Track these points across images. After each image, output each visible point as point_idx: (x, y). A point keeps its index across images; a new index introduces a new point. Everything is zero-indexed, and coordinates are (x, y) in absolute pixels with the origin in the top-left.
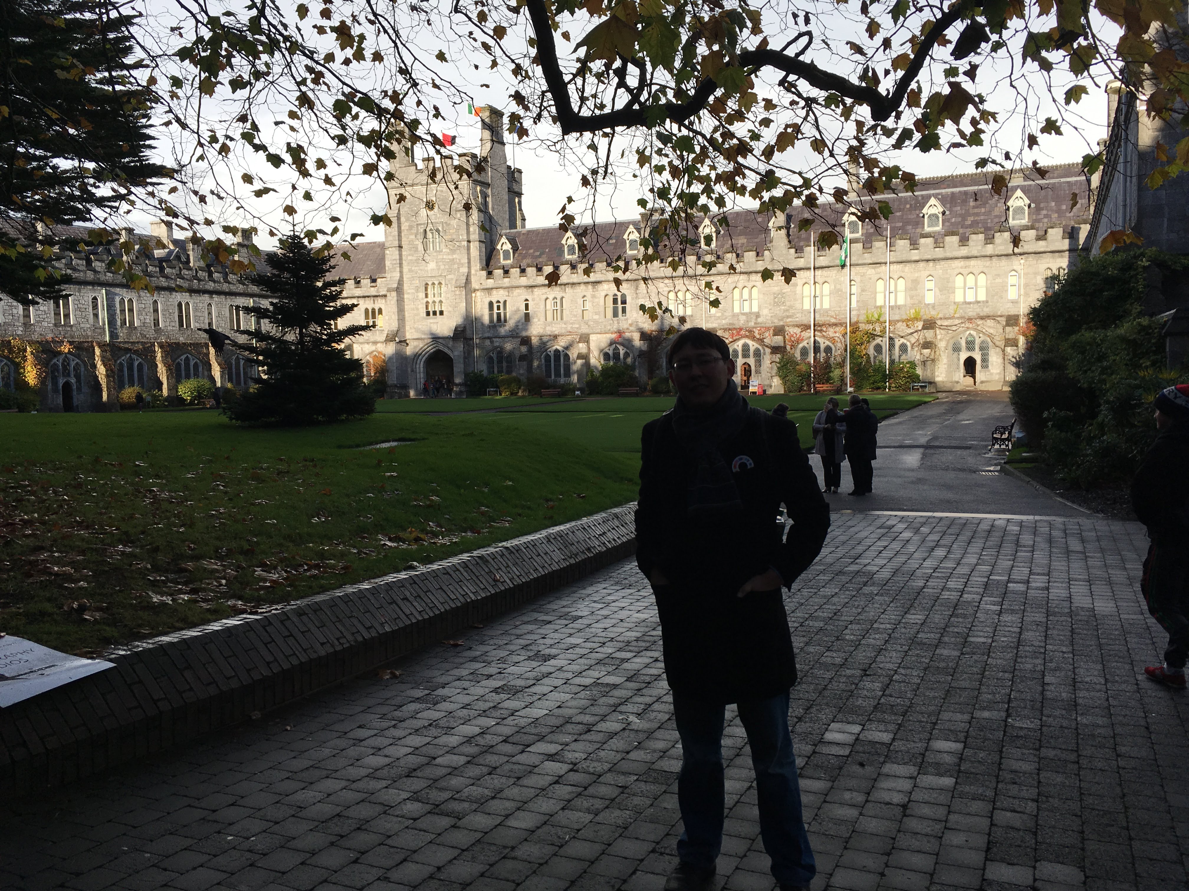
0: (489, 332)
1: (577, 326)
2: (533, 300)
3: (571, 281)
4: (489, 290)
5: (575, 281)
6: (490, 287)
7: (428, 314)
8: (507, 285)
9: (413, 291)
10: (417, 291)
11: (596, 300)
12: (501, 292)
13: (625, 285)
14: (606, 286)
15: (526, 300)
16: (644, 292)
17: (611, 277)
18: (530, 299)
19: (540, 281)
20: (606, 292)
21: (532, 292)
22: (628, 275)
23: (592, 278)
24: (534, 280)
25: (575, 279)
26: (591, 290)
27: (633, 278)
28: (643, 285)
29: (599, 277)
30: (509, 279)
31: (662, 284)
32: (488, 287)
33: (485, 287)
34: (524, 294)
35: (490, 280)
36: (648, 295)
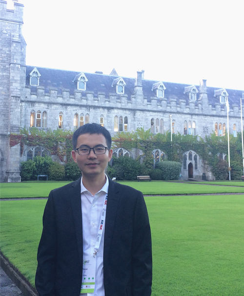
2: (67, 114)
4: (32, 103)
6: (34, 100)
8: (48, 101)
12: (42, 105)
13: (128, 112)
14: (116, 111)
15: (61, 113)
16: (139, 117)
17: (119, 105)
18: (64, 113)
19: (72, 101)
20: (116, 115)
21: (66, 108)
22: (130, 106)
23: (107, 104)
24: (68, 100)
25: (96, 103)
26: (107, 112)
27: (133, 108)
28: (138, 113)
29: (111, 105)
30: (48, 97)
31: (148, 114)
32: (31, 100)
33: (29, 100)
34: (59, 109)
35: (33, 96)
36: (140, 119)
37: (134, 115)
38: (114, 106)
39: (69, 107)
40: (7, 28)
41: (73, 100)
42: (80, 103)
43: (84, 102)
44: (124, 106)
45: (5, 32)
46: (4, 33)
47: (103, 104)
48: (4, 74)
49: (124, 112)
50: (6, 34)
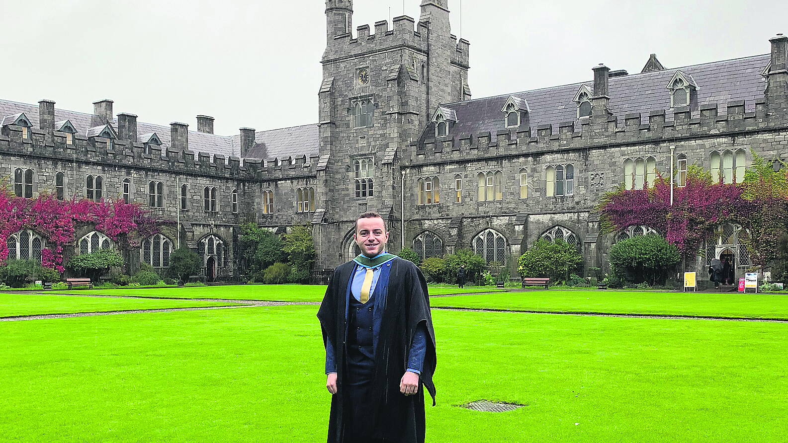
0: (417, 213)
1: (513, 205)
2: (466, 177)
3: (509, 153)
4: (419, 167)
5: (514, 153)
6: (421, 163)
7: (358, 194)
8: (439, 160)
9: (344, 170)
10: (347, 170)
11: (536, 175)
12: (432, 168)
15: (458, 176)
16: (596, 162)
18: (463, 176)
19: (474, 154)
20: (549, 164)
21: (465, 167)
22: (577, 143)
23: (533, 148)
24: (468, 154)
25: (513, 150)
26: (532, 163)
27: (583, 146)
28: (595, 155)
29: (540, 147)
30: (440, 154)
31: (617, 152)
33: (415, 163)
34: (456, 170)
35: (420, 156)
36: (599, 166)
37: (586, 159)
38: (545, 149)
39: (469, 165)
40: (387, 61)
41: (476, 152)
42: (486, 156)
43: (493, 152)
44: (564, 145)
46: (384, 70)
49: (566, 156)
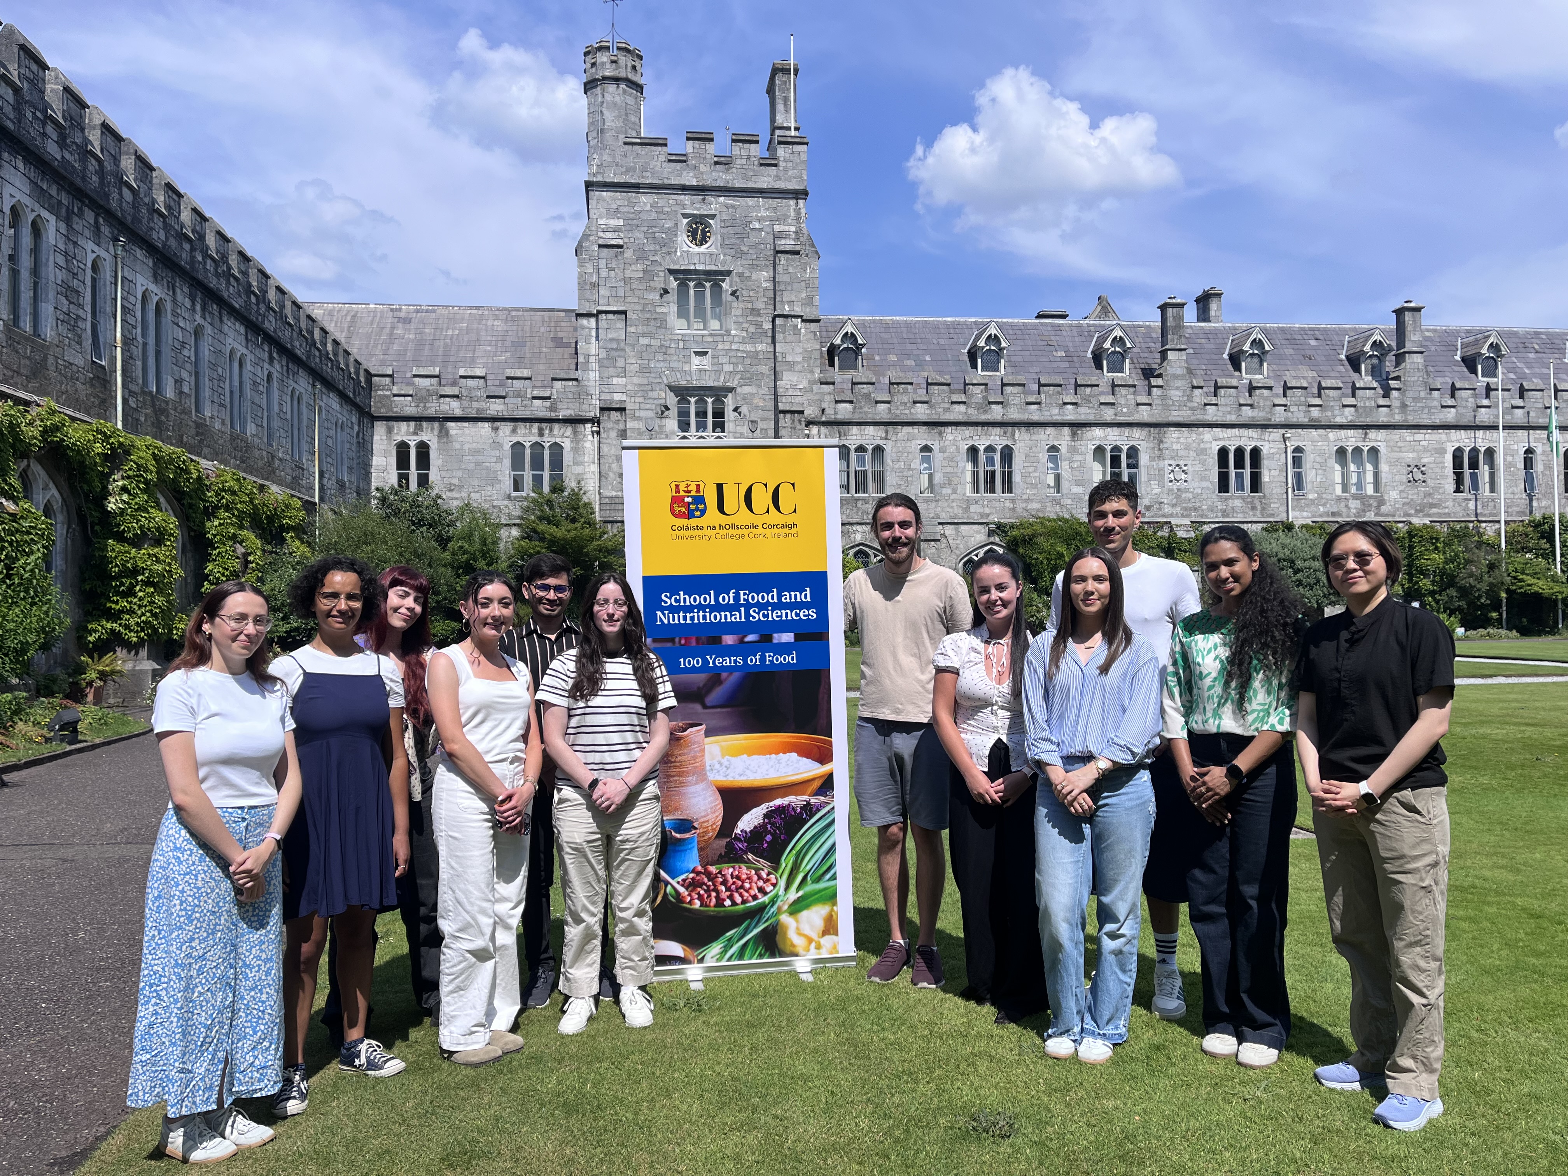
1: (1037, 506)
2: (943, 450)
3: (1027, 417)
4: (842, 425)
5: (1035, 418)
6: (845, 417)
9: (650, 414)
11: (1078, 458)
13: (1137, 433)
14: (1098, 432)
15: (926, 449)
16: (1175, 447)
17: (1108, 415)
18: (936, 448)
19: (958, 413)
20: (1098, 443)
21: (940, 434)
22: (1144, 414)
23: (1070, 414)
24: (946, 410)
25: (1034, 414)
26: (1068, 438)
27: (1153, 420)
28: (1173, 434)
29: (1084, 413)
30: (887, 405)
31: (1208, 434)
32: (840, 417)
33: (832, 418)
34: (921, 437)
35: (843, 405)
36: (1181, 453)
37: (1161, 442)
38: (1091, 418)
39: (949, 429)
40: (763, 213)
41: (962, 408)
42: (983, 417)
43: (997, 413)
44: (1124, 415)
45: (757, 226)
46: (754, 230)
47: (1054, 414)
48: (760, 348)
49: (1126, 431)
50: (760, 230)
